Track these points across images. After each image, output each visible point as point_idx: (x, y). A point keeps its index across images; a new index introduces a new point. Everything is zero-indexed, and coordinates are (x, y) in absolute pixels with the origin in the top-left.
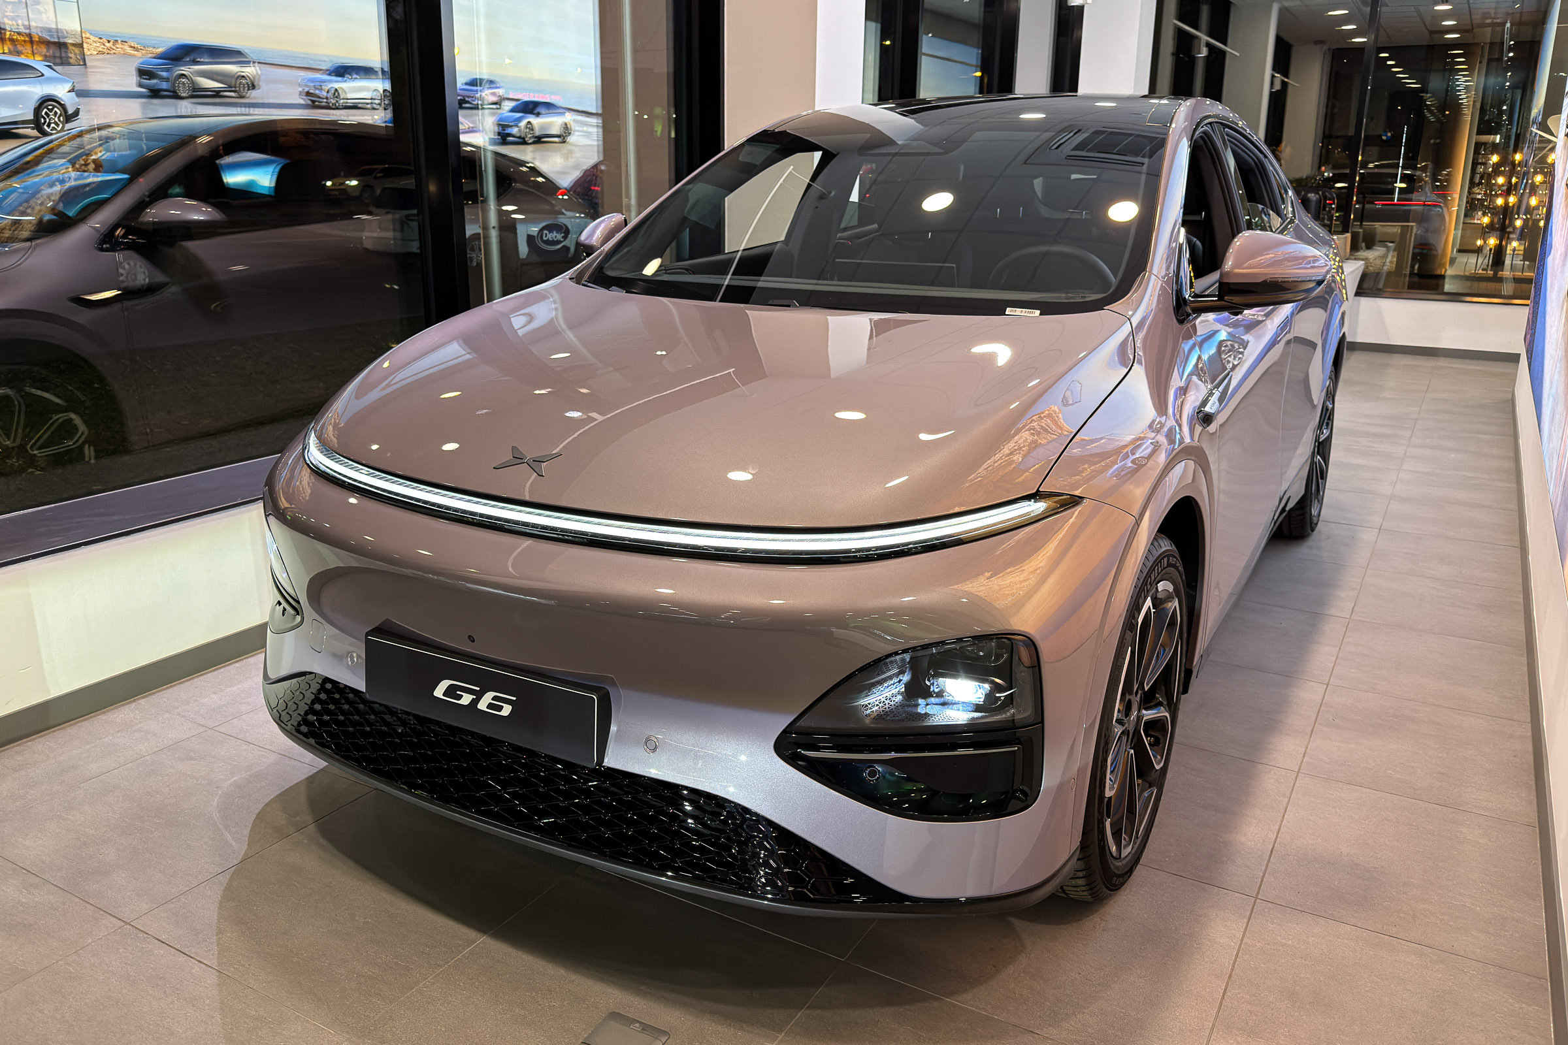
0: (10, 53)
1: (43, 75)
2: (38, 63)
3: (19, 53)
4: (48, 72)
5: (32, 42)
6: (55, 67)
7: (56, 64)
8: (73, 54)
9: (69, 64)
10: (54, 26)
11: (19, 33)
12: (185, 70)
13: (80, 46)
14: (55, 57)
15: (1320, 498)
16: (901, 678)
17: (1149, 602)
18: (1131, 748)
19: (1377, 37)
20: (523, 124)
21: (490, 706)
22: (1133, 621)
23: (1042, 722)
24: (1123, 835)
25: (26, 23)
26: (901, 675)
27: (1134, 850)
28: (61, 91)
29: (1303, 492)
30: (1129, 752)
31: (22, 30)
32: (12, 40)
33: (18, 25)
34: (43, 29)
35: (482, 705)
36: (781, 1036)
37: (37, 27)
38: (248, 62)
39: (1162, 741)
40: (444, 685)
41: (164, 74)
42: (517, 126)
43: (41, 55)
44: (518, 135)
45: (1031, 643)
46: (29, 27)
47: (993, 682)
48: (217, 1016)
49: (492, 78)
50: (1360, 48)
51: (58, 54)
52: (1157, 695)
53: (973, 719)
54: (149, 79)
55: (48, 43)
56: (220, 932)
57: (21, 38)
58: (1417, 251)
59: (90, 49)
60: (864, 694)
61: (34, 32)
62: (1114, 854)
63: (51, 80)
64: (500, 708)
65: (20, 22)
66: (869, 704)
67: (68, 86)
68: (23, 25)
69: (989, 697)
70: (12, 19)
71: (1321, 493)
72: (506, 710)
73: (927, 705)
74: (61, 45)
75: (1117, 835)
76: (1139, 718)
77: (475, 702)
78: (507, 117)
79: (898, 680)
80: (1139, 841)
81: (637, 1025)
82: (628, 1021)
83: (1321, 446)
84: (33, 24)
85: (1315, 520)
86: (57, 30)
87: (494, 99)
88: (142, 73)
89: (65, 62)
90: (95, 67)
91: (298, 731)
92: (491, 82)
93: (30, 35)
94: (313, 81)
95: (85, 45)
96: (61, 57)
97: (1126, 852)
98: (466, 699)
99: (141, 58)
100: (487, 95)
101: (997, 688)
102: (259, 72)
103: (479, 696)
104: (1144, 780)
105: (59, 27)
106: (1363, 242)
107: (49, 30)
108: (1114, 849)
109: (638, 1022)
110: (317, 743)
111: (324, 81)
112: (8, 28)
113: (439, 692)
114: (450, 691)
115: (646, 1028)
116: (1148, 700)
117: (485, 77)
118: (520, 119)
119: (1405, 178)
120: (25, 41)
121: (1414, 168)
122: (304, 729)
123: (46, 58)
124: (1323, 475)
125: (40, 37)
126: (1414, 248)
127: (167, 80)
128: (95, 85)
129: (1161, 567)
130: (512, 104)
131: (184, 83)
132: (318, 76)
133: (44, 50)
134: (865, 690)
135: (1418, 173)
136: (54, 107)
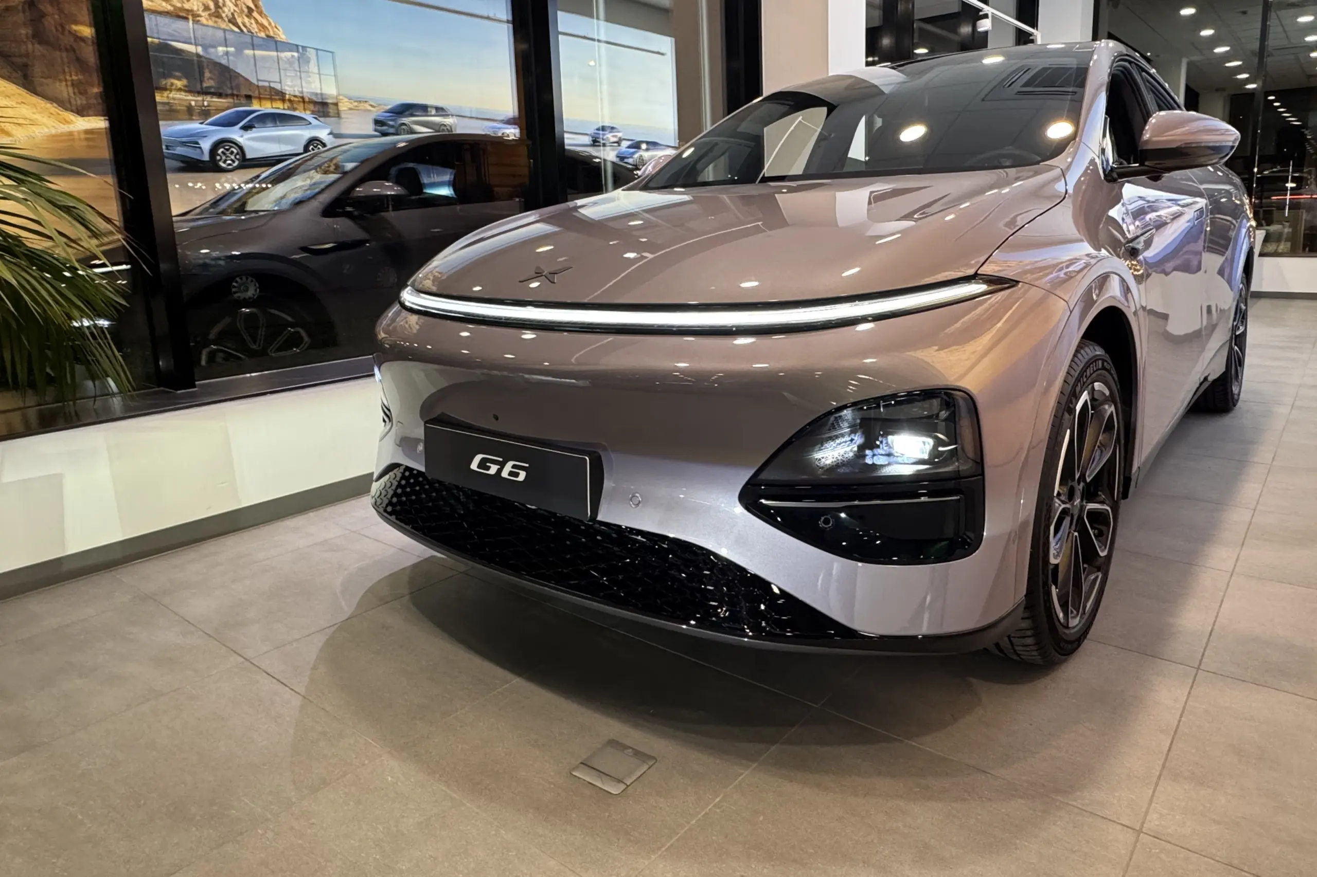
0: (289, 109)
1: (310, 123)
2: (308, 116)
3: (295, 109)
4: (314, 122)
5: (304, 102)
6: (320, 119)
7: (320, 117)
8: (332, 110)
9: (329, 116)
10: (319, 91)
11: (295, 96)
12: (406, 120)
13: (336, 104)
14: (319, 112)
15: (1239, 381)
16: (853, 438)
17: (1085, 397)
18: (1075, 531)
19: (1264, 82)
20: (636, 156)
21: (511, 474)
22: (1071, 405)
23: (983, 474)
24: (1070, 607)
25: (300, 89)
26: (853, 435)
27: (1083, 621)
28: (323, 134)
29: (1224, 369)
30: (1073, 534)
31: (297, 94)
32: (290, 101)
33: (294, 91)
34: (313, 93)
35: (505, 474)
36: (755, 765)
37: (307, 92)
38: (448, 115)
39: (1105, 532)
40: (478, 458)
41: (391, 123)
42: (632, 157)
43: (310, 110)
44: (633, 163)
45: (971, 399)
46: (302, 92)
47: (936, 438)
48: (291, 731)
49: (612, 126)
50: (1252, 93)
51: (321, 110)
52: (1100, 493)
53: (918, 471)
54: (381, 126)
55: (315, 103)
56: (314, 668)
57: (296, 99)
58: (1307, 232)
59: (343, 107)
60: (817, 448)
61: (305, 95)
62: (1062, 621)
63: (316, 127)
64: (517, 475)
65: (296, 89)
66: (823, 458)
67: (328, 131)
68: (298, 91)
69: (934, 453)
70: (291, 87)
71: (1240, 377)
72: (522, 476)
73: (874, 455)
74: (324, 104)
75: (1064, 606)
76: (1082, 508)
77: (499, 471)
78: (625, 151)
79: (850, 439)
80: (1086, 616)
81: (630, 750)
82: (624, 747)
83: (1238, 340)
84: (305, 90)
85: (1236, 397)
86: (322, 94)
87: (615, 139)
88: (378, 122)
89: (326, 115)
90: (347, 118)
91: (385, 511)
92: (613, 128)
93: (303, 98)
94: (493, 128)
95: (340, 104)
96: (323, 112)
97: (1074, 622)
98: (493, 469)
99: (377, 113)
100: (610, 137)
101: (939, 442)
102: (456, 121)
103: (502, 465)
104: (1090, 565)
105: (324, 92)
106: (1263, 220)
107: (316, 94)
108: (1061, 615)
109: (631, 748)
110: (397, 519)
111: (499, 128)
112: (287, 92)
113: (474, 466)
114: (483, 464)
115: (637, 754)
116: (1090, 494)
117: (607, 124)
118: (633, 153)
119: (1294, 180)
120: (299, 101)
121: (1301, 171)
122: (389, 509)
123: (313, 112)
124: (1240, 362)
125: (309, 99)
126: (1305, 230)
127: (392, 126)
128: (345, 130)
129: (1096, 366)
130: (629, 143)
131: (404, 129)
132: (495, 124)
133: (311, 107)
134: (818, 444)
135: (1305, 175)
136: (318, 144)
